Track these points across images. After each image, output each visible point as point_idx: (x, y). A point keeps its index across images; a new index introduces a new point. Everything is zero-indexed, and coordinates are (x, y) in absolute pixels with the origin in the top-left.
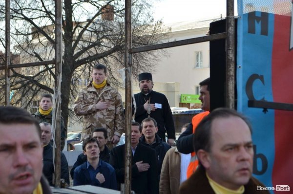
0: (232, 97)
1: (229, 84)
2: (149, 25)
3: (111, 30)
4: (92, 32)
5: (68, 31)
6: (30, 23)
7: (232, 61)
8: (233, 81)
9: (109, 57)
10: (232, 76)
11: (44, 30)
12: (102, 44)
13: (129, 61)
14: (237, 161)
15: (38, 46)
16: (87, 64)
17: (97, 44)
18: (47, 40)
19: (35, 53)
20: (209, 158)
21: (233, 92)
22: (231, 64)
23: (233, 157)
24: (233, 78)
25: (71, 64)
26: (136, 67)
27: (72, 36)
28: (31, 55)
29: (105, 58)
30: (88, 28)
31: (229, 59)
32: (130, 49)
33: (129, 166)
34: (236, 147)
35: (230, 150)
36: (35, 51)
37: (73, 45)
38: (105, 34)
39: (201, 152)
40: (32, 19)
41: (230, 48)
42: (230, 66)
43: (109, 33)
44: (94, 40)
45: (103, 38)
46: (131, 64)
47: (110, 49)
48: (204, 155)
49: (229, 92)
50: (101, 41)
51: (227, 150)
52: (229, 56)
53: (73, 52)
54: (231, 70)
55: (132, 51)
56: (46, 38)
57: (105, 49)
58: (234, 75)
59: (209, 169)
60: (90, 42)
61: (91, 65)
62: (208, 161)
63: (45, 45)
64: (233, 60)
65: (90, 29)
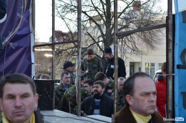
0: (171, 62)
1: (169, 55)
2: (159, 14)
3: (136, 18)
4: (123, 19)
5: (108, 18)
6: (85, 14)
7: (170, 40)
8: (172, 53)
9: (134, 35)
10: (171, 49)
11: (93, 18)
12: (129, 26)
13: (116, 40)
14: (149, 101)
15: (90, 28)
16: (121, 39)
17: (126, 27)
18: (95, 25)
19: (87, 33)
20: (132, 99)
21: (172, 59)
22: (170, 43)
23: (146, 99)
24: (172, 51)
25: (110, 39)
26: (151, 40)
27: (110, 22)
28: (85, 34)
29: (131, 35)
30: (120, 17)
31: (169, 40)
32: (117, 33)
33: (116, 104)
34: (148, 94)
35: (145, 96)
36: (88, 31)
37: (111, 27)
38: (131, 20)
39: (128, 96)
40: (86, 12)
41: (170, 33)
42: (169, 43)
43: (134, 19)
44: (124, 24)
45: (130, 22)
46: (117, 42)
47: (134, 29)
48: (129, 98)
49: (169, 60)
50: (129, 24)
51: (143, 95)
52: (169, 37)
53: (111, 32)
54: (170, 46)
55: (118, 35)
56: (94, 23)
57: (131, 29)
58: (172, 49)
59: (132, 106)
60: (122, 26)
61: (123, 40)
62: (132, 101)
63: (94, 28)
64: (172, 39)
65: (122, 17)
